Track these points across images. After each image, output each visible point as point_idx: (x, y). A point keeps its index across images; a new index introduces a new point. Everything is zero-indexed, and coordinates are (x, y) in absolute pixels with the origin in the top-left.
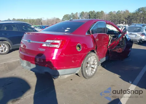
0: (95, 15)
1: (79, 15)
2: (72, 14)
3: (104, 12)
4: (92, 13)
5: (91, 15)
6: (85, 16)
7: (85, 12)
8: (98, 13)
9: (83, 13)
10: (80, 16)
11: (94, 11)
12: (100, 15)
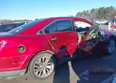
0: (105, 11)
1: (89, 12)
2: (84, 11)
3: (114, 7)
4: (101, 9)
5: (100, 11)
6: (95, 12)
7: (95, 9)
8: (107, 8)
9: (93, 10)
10: (91, 12)
11: (104, 7)
12: (110, 10)
